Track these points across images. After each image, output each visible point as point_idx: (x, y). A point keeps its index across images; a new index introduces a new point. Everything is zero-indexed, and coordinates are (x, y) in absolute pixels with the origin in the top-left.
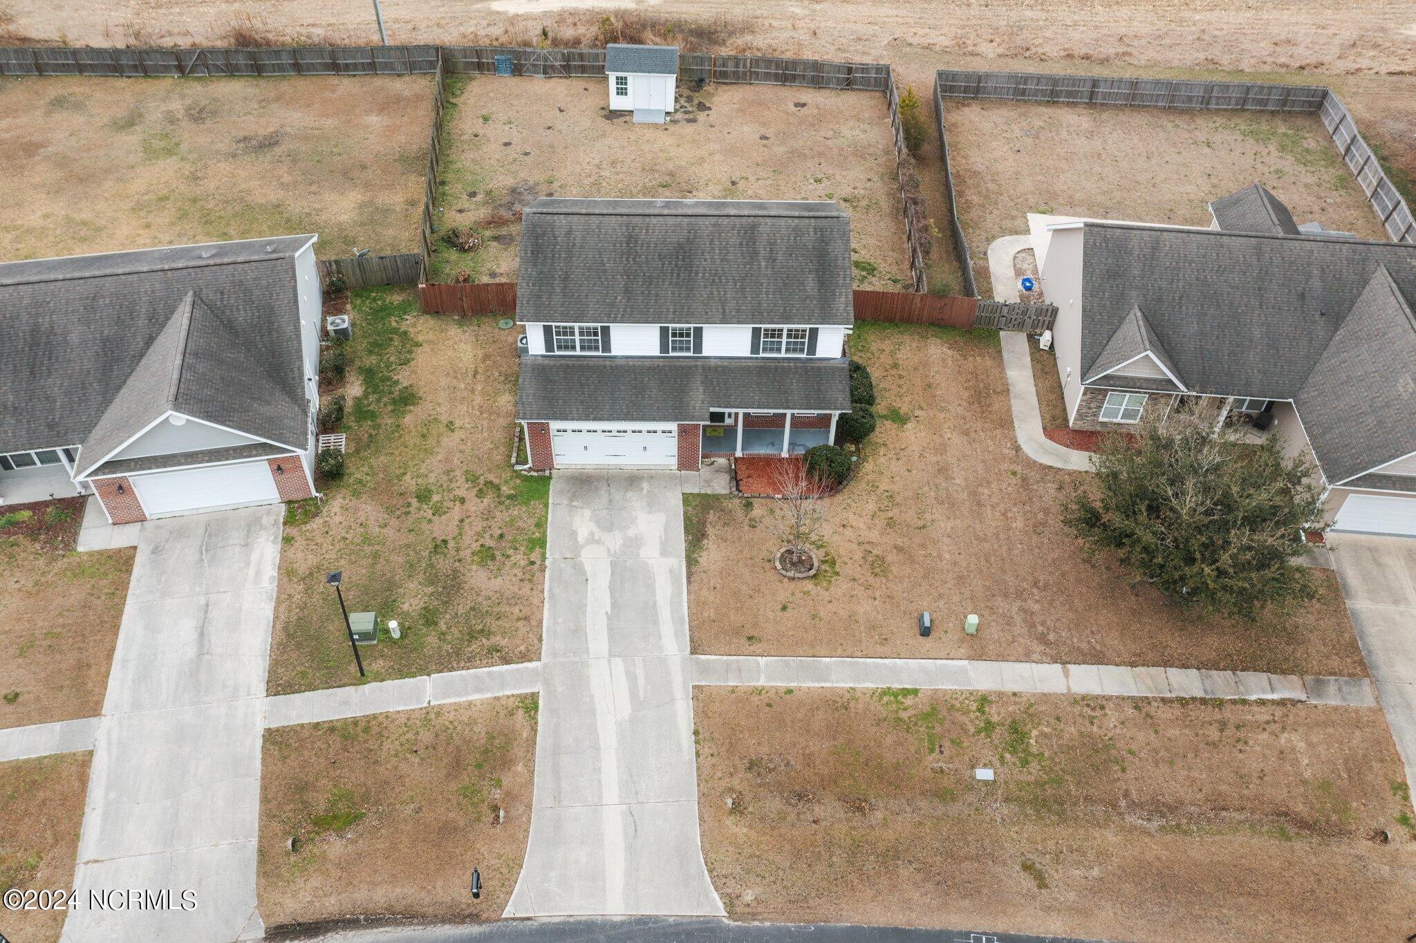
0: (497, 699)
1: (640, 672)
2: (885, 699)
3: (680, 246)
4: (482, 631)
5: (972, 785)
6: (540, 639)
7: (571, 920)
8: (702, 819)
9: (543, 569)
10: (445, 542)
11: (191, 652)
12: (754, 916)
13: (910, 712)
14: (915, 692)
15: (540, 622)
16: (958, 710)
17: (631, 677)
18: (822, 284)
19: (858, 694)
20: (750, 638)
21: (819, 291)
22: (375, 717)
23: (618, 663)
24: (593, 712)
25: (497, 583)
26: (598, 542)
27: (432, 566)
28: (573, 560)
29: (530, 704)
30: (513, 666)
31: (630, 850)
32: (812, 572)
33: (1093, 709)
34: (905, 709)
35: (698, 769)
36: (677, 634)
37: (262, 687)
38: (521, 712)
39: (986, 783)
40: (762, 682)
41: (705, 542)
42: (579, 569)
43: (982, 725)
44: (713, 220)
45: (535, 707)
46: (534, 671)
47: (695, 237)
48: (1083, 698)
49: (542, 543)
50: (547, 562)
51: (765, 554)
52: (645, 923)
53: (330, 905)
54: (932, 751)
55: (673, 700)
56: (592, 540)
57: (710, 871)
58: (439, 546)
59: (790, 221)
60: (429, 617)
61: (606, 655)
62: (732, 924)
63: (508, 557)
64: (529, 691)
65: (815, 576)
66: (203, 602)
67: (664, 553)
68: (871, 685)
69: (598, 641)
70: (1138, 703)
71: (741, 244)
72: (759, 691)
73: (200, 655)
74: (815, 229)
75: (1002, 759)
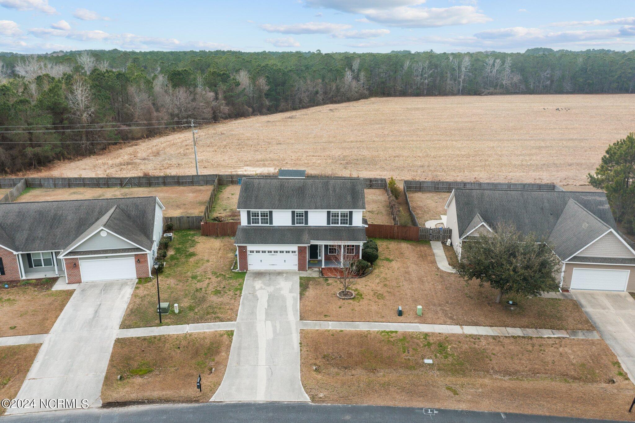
0: (217, 331)
1: (278, 325)
2: (383, 334)
3: (300, 187)
4: (213, 312)
5: (423, 365)
6: (237, 315)
7: (240, 402)
8: (301, 371)
9: (240, 296)
10: (201, 289)
11: (91, 317)
12: (323, 401)
13: (394, 339)
14: (396, 332)
15: (237, 310)
16: (415, 338)
17: (274, 327)
18: (353, 198)
19: (371, 332)
20: (325, 316)
21: (352, 200)
22: (163, 336)
23: (269, 323)
24: (257, 336)
25: (221, 299)
26: (264, 289)
27: (194, 295)
28: (253, 294)
29: (230, 334)
30: (224, 323)
31: (268, 380)
32: (352, 297)
33: (475, 339)
34: (392, 337)
35: (301, 355)
36: (294, 315)
37: (118, 327)
38: (226, 336)
39: (429, 364)
40: (330, 328)
41: (308, 289)
42: (255, 296)
43: (426, 343)
44: (313, 180)
45: (232, 335)
46: (234, 324)
47: (306, 185)
48: (470, 335)
49: (241, 289)
50: (242, 294)
51: (332, 292)
52: (274, 404)
53: (133, 396)
54: (404, 352)
55: (291, 333)
56: (261, 288)
57: (304, 387)
58: (198, 290)
59: (341, 180)
60: (191, 308)
61: (264, 320)
62: (313, 404)
63: (226, 293)
64: (230, 329)
65: (353, 298)
66: (99, 303)
67: (291, 292)
68: (376, 330)
69: (261, 316)
70: (494, 338)
71: (323, 186)
72: (328, 331)
73: (94, 318)
74: (350, 183)
75: (436, 356)
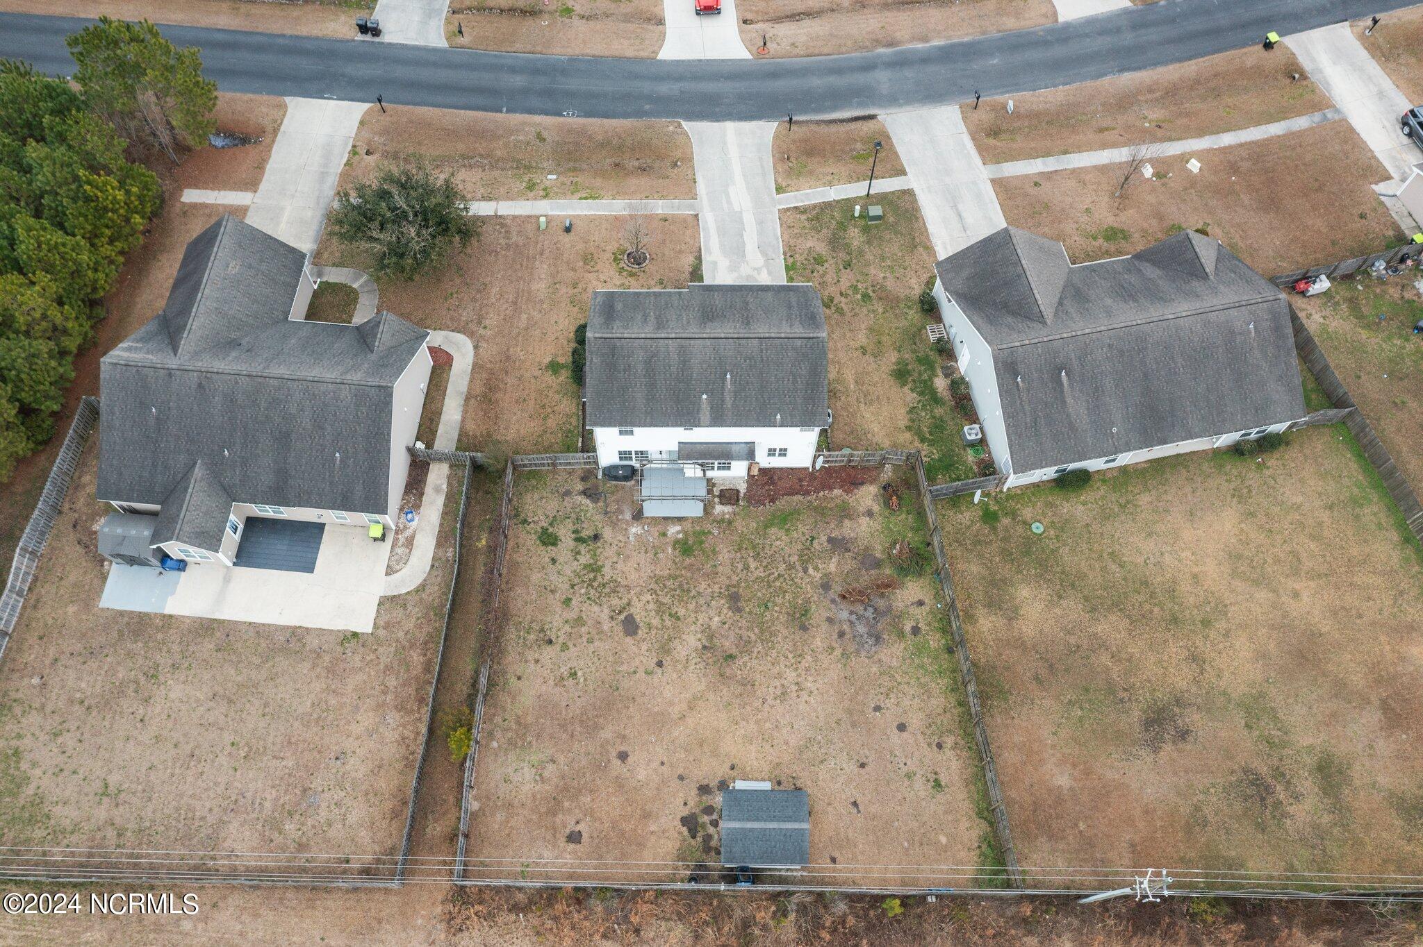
0: (797, 190)
1: (725, 205)
2: (597, 196)
4: (812, 220)
5: (559, 174)
6: (780, 218)
7: (748, 121)
8: (692, 153)
9: (785, 254)
10: (845, 269)
11: (960, 207)
13: (585, 192)
14: (581, 199)
15: (781, 225)
16: (560, 193)
17: (729, 202)
19: (611, 197)
20: (666, 220)
22: (856, 182)
23: (737, 209)
25: (809, 244)
26: (755, 269)
27: (849, 254)
28: (768, 260)
29: (780, 190)
30: (792, 205)
31: (725, 143)
32: (628, 252)
34: (587, 193)
36: (706, 222)
37: (917, 192)
38: (784, 186)
39: (552, 175)
40: (661, 201)
41: (691, 270)
42: (764, 254)
43: (548, 190)
45: (777, 189)
46: (780, 204)
48: (491, 200)
49: (788, 268)
50: (783, 257)
51: (654, 262)
54: (577, 182)
55: (707, 194)
56: (758, 270)
58: (847, 265)
60: (842, 226)
61: (743, 212)
62: (679, 120)
63: (806, 259)
64: (782, 195)
67: (715, 263)
68: (604, 201)
69: (749, 219)
72: (663, 197)
75: (542, 181)
